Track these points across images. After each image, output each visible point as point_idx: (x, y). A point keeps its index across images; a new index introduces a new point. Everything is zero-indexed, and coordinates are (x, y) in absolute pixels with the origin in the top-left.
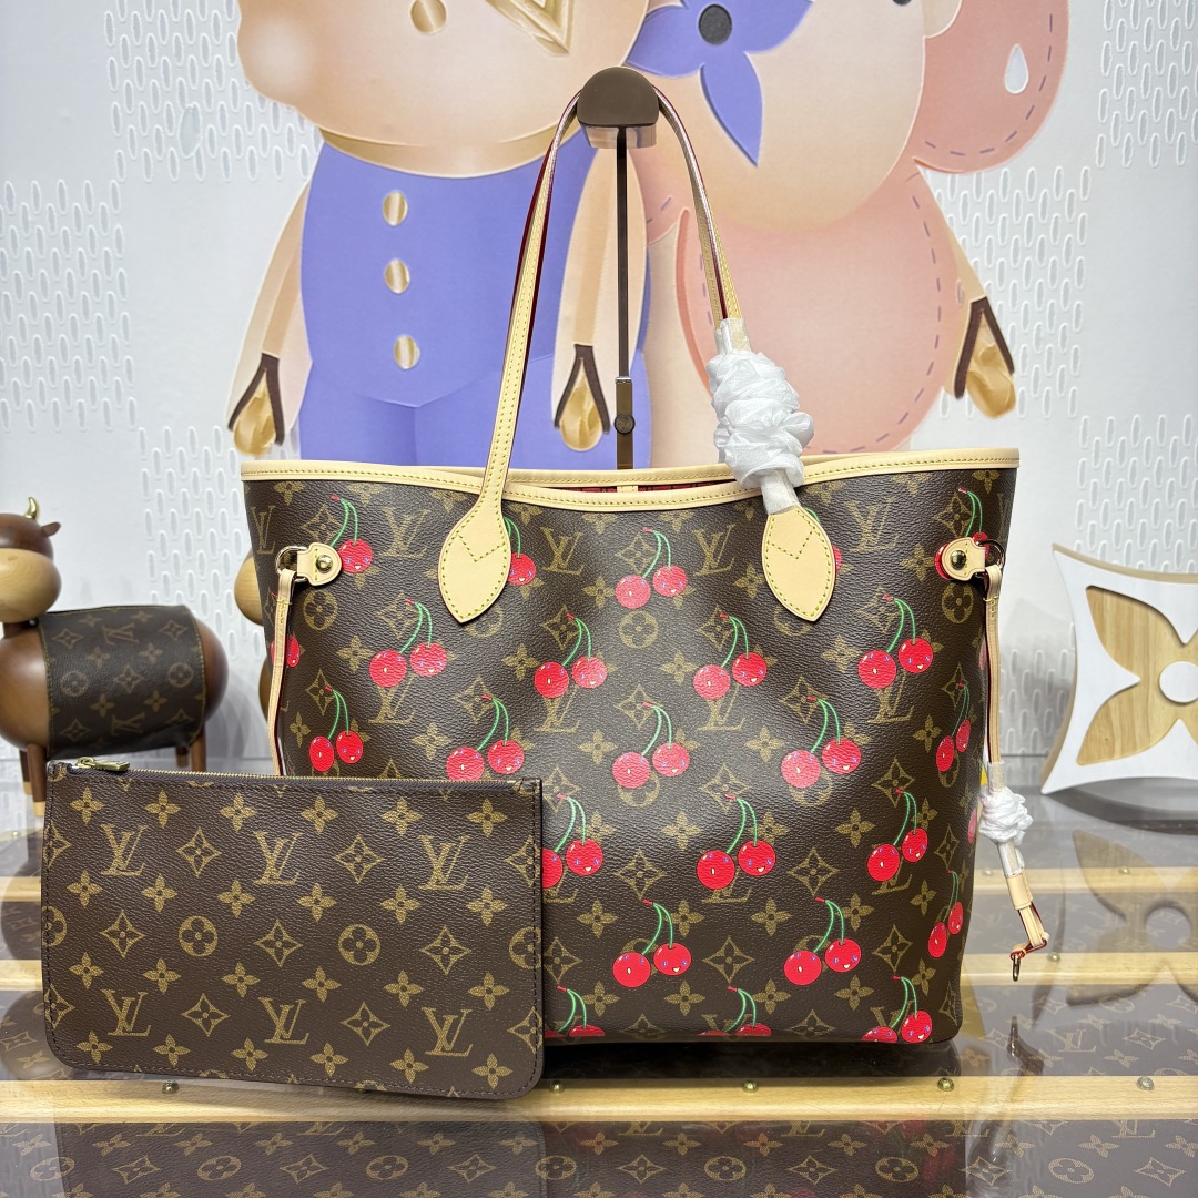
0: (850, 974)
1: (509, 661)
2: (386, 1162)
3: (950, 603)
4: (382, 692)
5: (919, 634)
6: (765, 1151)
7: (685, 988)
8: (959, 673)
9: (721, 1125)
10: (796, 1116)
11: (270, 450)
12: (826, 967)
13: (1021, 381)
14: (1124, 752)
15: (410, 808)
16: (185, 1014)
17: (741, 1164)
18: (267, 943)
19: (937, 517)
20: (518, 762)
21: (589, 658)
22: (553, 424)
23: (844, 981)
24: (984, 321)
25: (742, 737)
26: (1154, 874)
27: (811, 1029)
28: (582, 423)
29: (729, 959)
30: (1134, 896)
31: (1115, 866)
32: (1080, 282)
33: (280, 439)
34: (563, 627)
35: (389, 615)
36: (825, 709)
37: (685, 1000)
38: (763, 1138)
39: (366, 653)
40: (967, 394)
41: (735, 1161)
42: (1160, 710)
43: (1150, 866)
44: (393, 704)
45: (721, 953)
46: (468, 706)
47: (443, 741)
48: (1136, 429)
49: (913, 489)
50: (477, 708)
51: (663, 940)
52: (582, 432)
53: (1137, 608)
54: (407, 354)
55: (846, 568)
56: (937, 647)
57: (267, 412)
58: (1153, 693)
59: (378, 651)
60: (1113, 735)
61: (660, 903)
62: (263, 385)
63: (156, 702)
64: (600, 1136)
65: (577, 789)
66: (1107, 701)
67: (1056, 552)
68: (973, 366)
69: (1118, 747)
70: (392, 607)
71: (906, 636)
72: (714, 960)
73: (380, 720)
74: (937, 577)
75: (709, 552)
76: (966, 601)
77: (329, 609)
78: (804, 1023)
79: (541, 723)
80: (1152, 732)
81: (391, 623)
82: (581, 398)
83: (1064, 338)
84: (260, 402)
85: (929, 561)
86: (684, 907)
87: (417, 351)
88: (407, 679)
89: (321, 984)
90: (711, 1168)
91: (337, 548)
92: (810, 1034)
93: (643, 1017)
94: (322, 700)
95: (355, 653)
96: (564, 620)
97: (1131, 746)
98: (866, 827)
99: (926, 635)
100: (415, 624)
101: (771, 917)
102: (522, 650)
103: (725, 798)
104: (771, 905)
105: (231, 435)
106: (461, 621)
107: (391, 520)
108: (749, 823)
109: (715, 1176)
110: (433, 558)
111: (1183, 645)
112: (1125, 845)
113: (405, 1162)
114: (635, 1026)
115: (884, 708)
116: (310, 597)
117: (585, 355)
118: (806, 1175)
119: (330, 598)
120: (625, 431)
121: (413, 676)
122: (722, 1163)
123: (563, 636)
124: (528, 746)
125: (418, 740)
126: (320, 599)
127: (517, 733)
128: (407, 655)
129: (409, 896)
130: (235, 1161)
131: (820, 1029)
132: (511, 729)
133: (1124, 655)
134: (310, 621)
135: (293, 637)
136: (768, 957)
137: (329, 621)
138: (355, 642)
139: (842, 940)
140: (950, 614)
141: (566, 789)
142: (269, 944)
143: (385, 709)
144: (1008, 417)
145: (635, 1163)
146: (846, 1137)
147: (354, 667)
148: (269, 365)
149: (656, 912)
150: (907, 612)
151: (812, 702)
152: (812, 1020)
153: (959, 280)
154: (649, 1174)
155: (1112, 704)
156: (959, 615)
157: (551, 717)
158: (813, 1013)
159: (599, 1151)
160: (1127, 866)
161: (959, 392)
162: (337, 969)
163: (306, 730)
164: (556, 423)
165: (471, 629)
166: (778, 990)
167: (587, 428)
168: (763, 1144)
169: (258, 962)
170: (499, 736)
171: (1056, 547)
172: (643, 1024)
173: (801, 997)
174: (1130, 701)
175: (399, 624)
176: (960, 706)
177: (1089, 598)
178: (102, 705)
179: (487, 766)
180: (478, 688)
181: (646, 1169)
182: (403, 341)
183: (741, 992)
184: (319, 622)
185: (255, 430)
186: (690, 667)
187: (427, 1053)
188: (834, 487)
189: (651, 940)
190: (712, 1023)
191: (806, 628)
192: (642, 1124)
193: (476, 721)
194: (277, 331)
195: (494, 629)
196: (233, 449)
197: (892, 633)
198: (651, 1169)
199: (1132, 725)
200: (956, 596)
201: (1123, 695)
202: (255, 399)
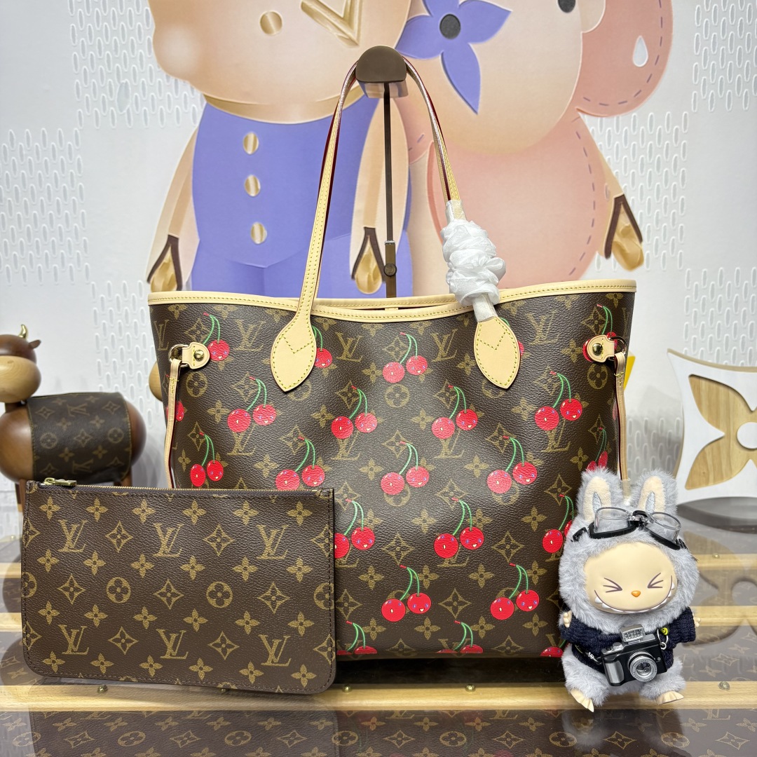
0: (532, 613)
1: (316, 415)
2: (237, 735)
3: (593, 376)
4: (235, 435)
5: (573, 396)
6: (479, 728)
7: (427, 622)
8: (599, 421)
9: (451, 712)
10: (499, 707)
12: (517, 608)
13: (647, 247)
14: (716, 481)
15: (251, 507)
16: (111, 640)
17: (464, 736)
18: (161, 594)
19: (583, 323)
20: (321, 479)
21: (366, 414)
22: (350, 277)
23: (528, 616)
24: (622, 209)
25: (462, 462)
26: (735, 558)
27: (508, 648)
28: (369, 276)
29: (455, 603)
30: (723, 572)
31: (711, 552)
32: (683, 184)
34: (350, 395)
35: (240, 387)
36: (514, 444)
37: (427, 629)
38: (478, 720)
39: (225, 411)
40: (612, 256)
41: (459, 734)
42: (737, 453)
43: (733, 553)
44: (242, 443)
45: (450, 599)
46: (290, 444)
47: (274, 466)
48: (721, 277)
49: (568, 305)
50: (295, 445)
51: (413, 591)
52: (369, 282)
53: (722, 389)
54: (259, 234)
55: (527, 355)
56: (585, 404)
57: (171, 272)
58: (733, 443)
59: (232, 410)
60: (708, 470)
61: (411, 567)
62: (169, 255)
63: (100, 452)
64: (374, 720)
65: (358, 495)
66: (703, 449)
67: (670, 354)
68: (617, 238)
69: (711, 478)
70: (242, 382)
71: (565, 397)
72: (446, 604)
73: (234, 453)
74: (584, 360)
75: (441, 347)
76: (603, 375)
77: (202, 384)
78: (504, 644)
79: (335, 455)
80: (733, 468)
81: (241, 392)
82: (368, 261)
83: (674, 220)
84: (167, 265)
85: (579, 350)
86: (426, 570)
87: (265, 232)
88: (251, 427)
89: (195, 620)
90: (444, 739)
91: (207, 345)
92: (508, 652)
93: (401, 641)
94: (198, 442)
95: (218, 411)
96: (350, 390)
97: (720, 477)
98: (541, 518)
99: (577, 397)
100: (256, 393)
101: (481, 576)
102: (323, 409)
103: (451, 501)
104: (481, 568)
105: (149, 286)
106: (285, 390)
107: (241, 328)
108: (467, 516)
109: (447, 743)
110: (267, 352)
111: (751, 412)
112: (717, 540)
113: (249, 735)
114: (396, 647)
115: (552, 442)
116: (190, 377)
117: (370, 233)
118: (504, 743)
119: (203, 377)
120: (391, 274)
121: (255, 425)
122: (451, 735)
123: (349, 400)
124: (327, 469)
125: (258, 465)
126: (196, 378)
127: (320, 460)
128: (251, 412)
129: (251, 563)
130: (142, 734)
131: (514, 648)
132: (317, 458)
133: (714, 419)
134: (190, 391)
135: (180, 402)
136: (480, 601)
137: (202, 391)
138: (219, 404)
139: (527, 590)
140: (593, 384)
141: (351, 496)
142: (162, 594)
143: (238, 446)
144: (639, 270)
145: (395, 736)
146: (531, 720)
147: (218, 420)
148: (172, 242)
149: (408, 573)
150: (565, 382)
151: (506, 439)
152: (509, 644)
153: (606, 184)
154: (404, 742)
155: (707, 450)
156: (599, 384)
157: (342, 451)
158: (509, 638)
159: (373, 728)
160: (718, 553)
161: (608, 254)
162: (205, 610)
163: (188, 461)
164: (353, 276)
165: (291, 396)
166: (487, 622)
167: (372, 279)
168: (478, 724)
169: (156, 606)
170: (309, 463)
171: (670, 351)
172: (401, 645)
173: (502, 628)
174: (719, 448)
175: (246, 392)
176: (600, 443)
177: (691, 382)
178: (66, 454)
179: (302, 481)
180: (296, 433)
181: (403, 739)
182: (256, 226)
183: (463, 624)
184: (196, 392)
185: (164, 283)
186: (430, 419)
187: (262, 664)
188: (519, 304)
189: (405, 590)
190: (445, 644)
191: (502, 393)
192: (401, 712)
193: (294, 453)
194: (177, 222)
195: (306, 396)
197: (556, 395)
198: (406, 739)
199: (720, 464)
200: (597, 372)
201: (714, 444)
202: (164, 263)
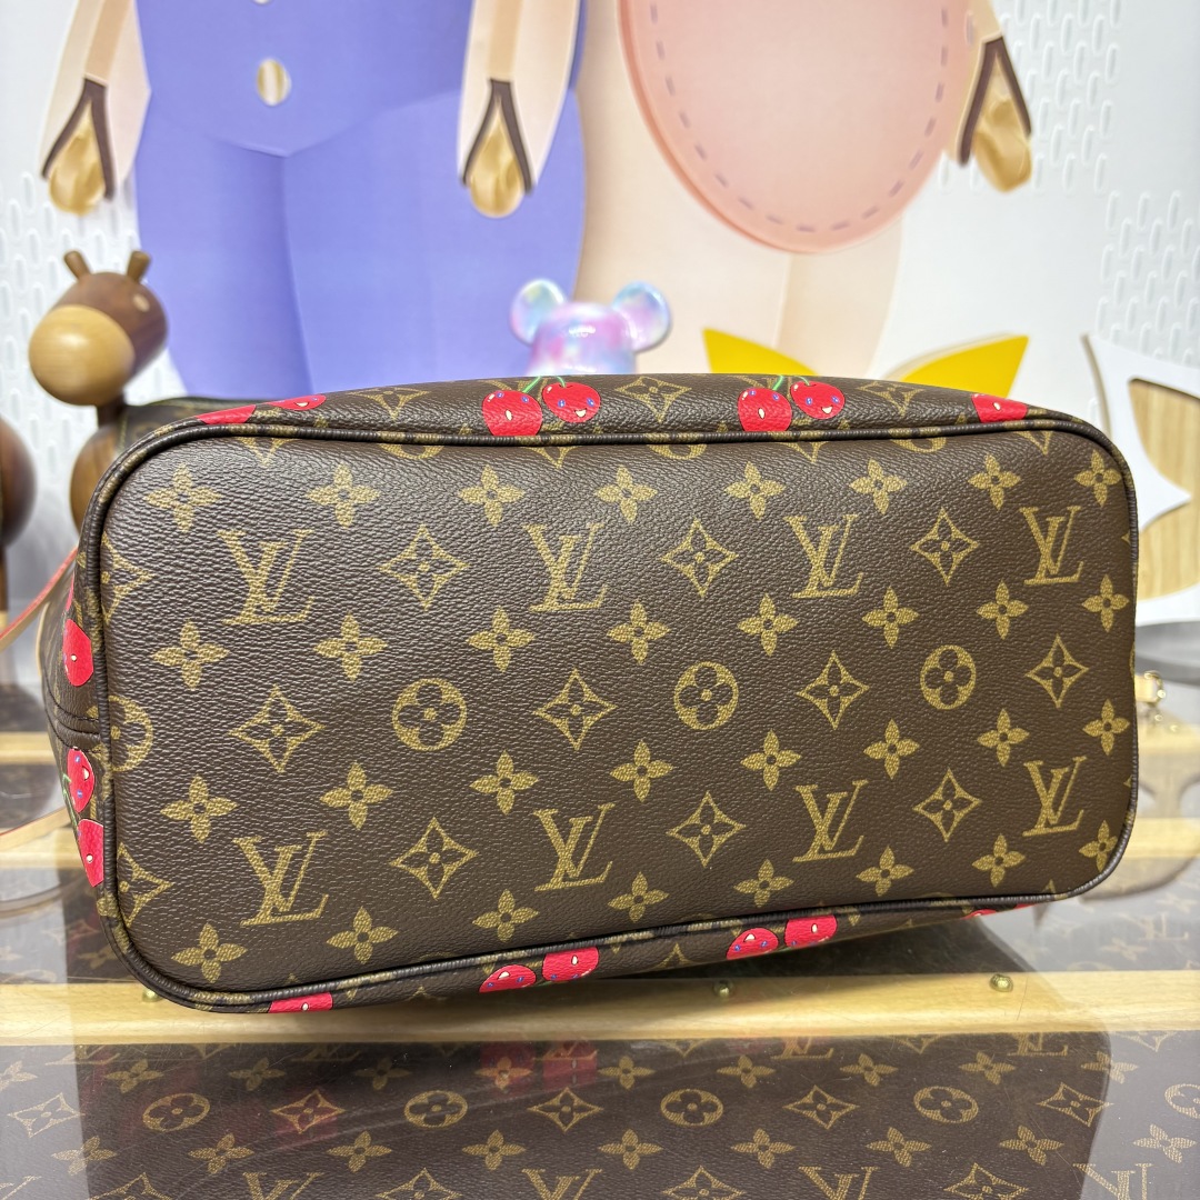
2: (176, 1103)
6: (750, 1081)
10: (792, 1030)
11: (96, 208)
13: (1040, 147)
17: (716, 1100)
22: (458, 182)
24: (998, 66)
28: (497, 182)
32: (1116, 19)
33: (109, 193)
40: (973, 162)
41: (706, 1097)
48: (1175, 210)
52: (497, 193)
54: (273, 84)
57: (92, 157)
62: (86, 121)
64: (504, 1062)
68: (983, 126)
69: (1158, 583)
82: (496, 149)
83: (1094, 92)
84: (82, 143)
87: (287, 81)
90: (670, 1107)
97: (1175, 581)
105: (45, 186)
109: (678, 1119)
113: (205, 1104)
117: (501, 92)
118: (812, 1115)
122: (687, 1099)
133: (1171, 466)
144: (1021, 192)
145: (556, 1101)
146: (865, 1060)
148: (93, 94)
153: (970, 13)
154: (577, 1118)
159: (503, 1083)
161: (964, 156)
164: (465, 179)
167: (503, 186)
168: (746, 1071)
171: (1087, 339)
174: (1177, 525)
177: (1133, 394)
181: (573, 1110)
182: (269, 68)
185: (77, 183)
194: (103, 49)
196: (48, 204)
198: (581, 1109)
201: (1169, 519)
202: (77, 139)
